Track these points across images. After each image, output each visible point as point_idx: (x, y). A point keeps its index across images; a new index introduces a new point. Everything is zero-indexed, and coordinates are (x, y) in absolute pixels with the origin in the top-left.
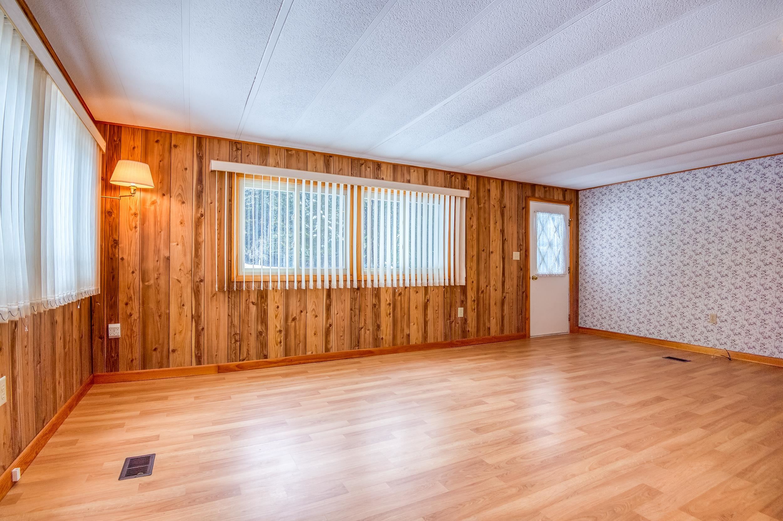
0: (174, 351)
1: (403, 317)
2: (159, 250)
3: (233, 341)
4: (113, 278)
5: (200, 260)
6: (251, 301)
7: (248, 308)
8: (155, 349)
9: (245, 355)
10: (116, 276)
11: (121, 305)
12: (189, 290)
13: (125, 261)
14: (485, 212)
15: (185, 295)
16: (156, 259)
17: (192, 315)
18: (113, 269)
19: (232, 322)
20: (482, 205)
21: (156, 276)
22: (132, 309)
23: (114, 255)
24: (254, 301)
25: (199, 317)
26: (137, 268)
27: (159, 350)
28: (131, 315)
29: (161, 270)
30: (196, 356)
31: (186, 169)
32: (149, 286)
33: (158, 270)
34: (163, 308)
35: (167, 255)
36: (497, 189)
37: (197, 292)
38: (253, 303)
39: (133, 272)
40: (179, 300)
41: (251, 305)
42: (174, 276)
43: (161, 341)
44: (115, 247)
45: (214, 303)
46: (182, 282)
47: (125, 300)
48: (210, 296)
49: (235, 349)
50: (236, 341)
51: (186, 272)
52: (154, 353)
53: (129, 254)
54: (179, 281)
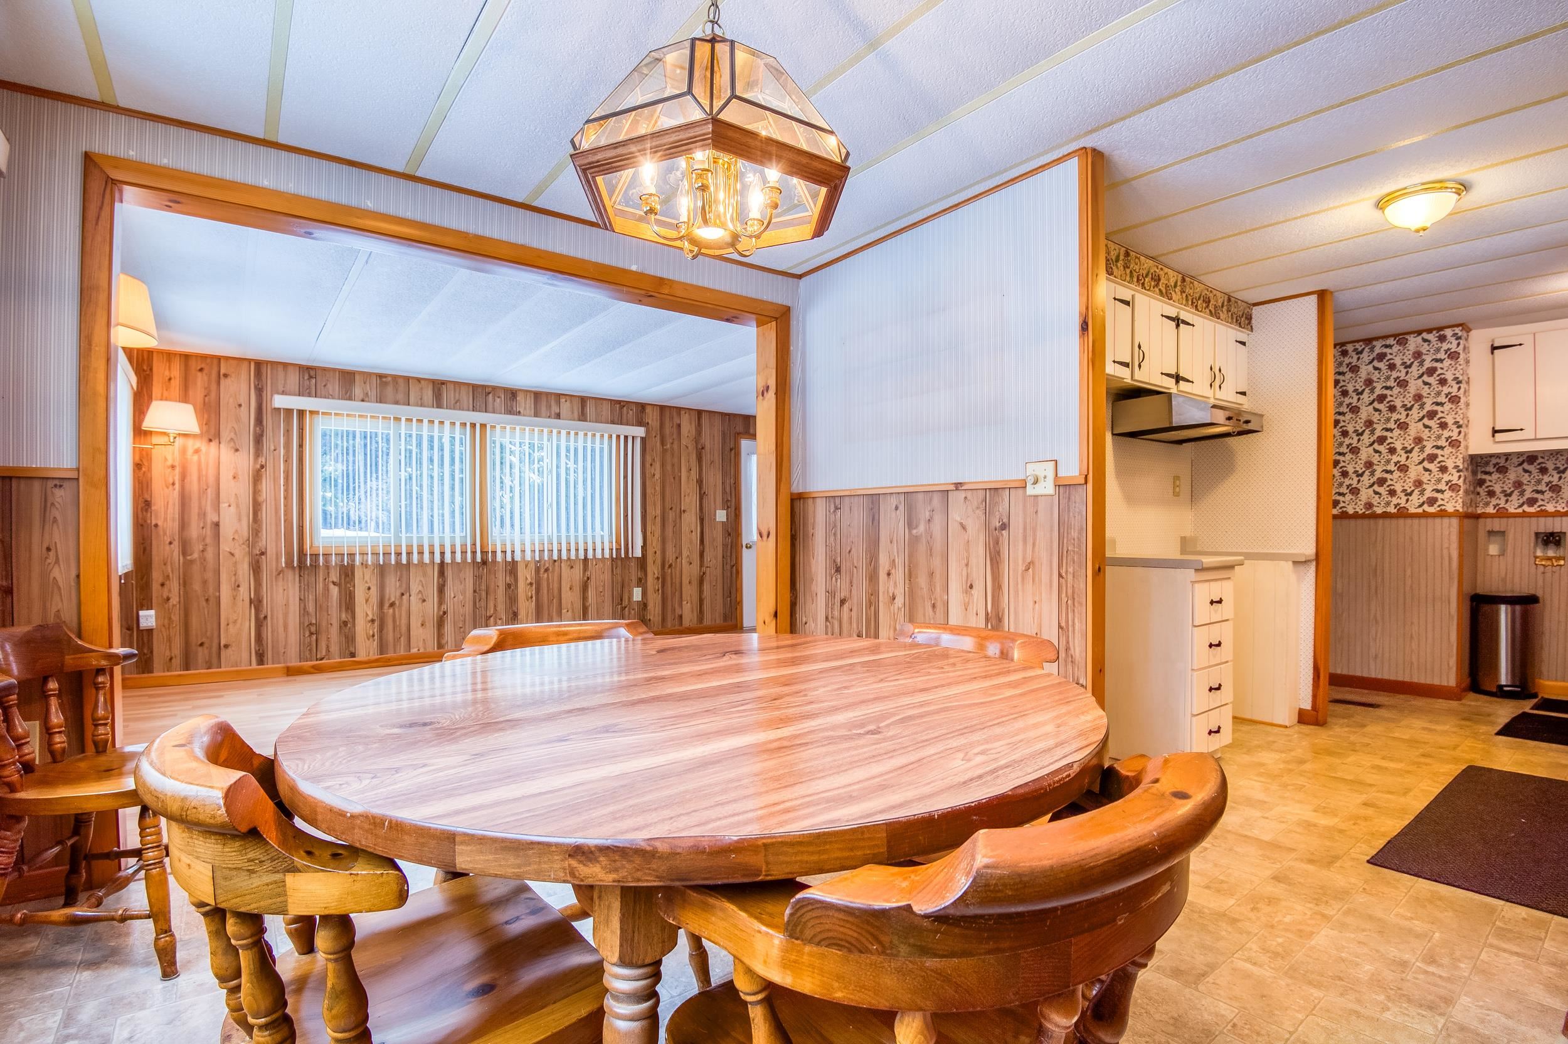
0: (226, 646)
1: (550, 602)
2: (204, 514)
3: (307, 634)
4: (145, 549)
5: (260, 526)
6: (331, 580)
7: (326, 589)
8: (202, 644)
9: (324, 653)
10: (148, 548)
11: (155, 586)
12: (246, 566)
13: (160, 529)
14: (673, 455)
15: (240, 572)
16: (202, 525)
17: (251, 599)
18: (143, 539)
19: (305, 609)
20: (668, 446)
21: (201, 548)
22: (170, 591)
23: (145, 521)
24: (335, 580)
25: (260, 601)
26: (176, 538)
27: (206, 645)
28: (168, 599)
29: (208, 540)
30: (256, 653)
31: (240, 405)
32: (192, 562)
33: (204, 539)
34: (211, 590)
35: (215, 519)
36: (691, 424)
37: (256, 569)
38: (334, 583)
39: (170, 543)
40: (233, 579)
41: (332, 586)
42: (225, 547)
43: (209, 634)
44: (147, 511)
45: (280, 583)
46: (237, 556)
47: (161, 580)
48: (274, 574)
49: (310, 644)
50: (311, 634)
51: (241, 542)
52: (200, 649)
53: (165, 519)
54: (232, 555)
